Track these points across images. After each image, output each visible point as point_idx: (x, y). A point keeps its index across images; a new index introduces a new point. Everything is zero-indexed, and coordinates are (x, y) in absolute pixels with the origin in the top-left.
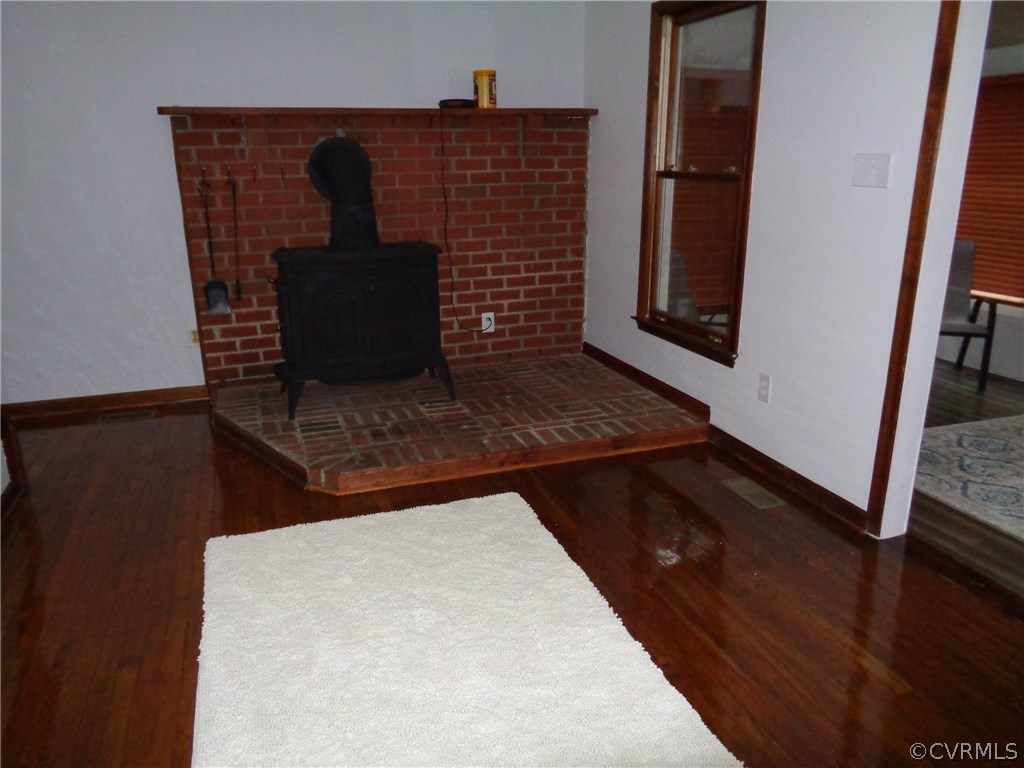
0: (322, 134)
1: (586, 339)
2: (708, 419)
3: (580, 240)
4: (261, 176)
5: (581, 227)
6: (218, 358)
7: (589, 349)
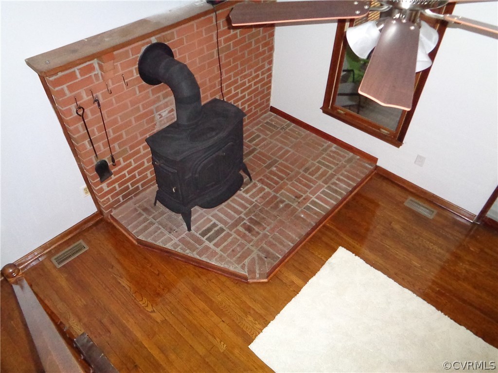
0: (143, 45)
1: (271, 105)
2: (376, 163)
3: (271, 56)
4: (111, 87)
5: (271, 49)
6: (108, 198)
7: (273, 109)
